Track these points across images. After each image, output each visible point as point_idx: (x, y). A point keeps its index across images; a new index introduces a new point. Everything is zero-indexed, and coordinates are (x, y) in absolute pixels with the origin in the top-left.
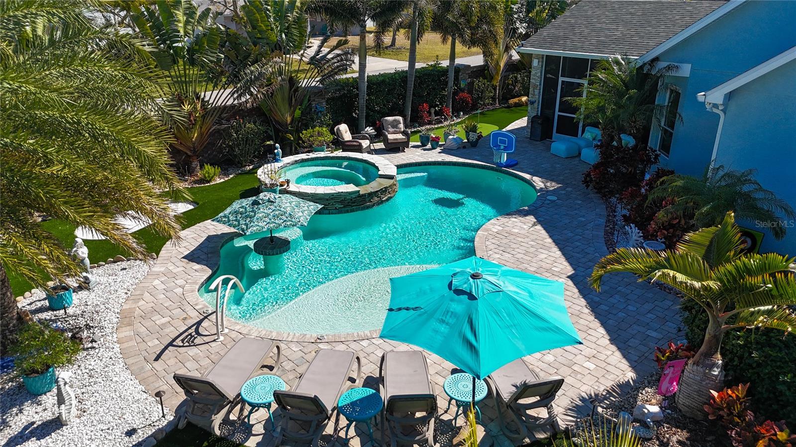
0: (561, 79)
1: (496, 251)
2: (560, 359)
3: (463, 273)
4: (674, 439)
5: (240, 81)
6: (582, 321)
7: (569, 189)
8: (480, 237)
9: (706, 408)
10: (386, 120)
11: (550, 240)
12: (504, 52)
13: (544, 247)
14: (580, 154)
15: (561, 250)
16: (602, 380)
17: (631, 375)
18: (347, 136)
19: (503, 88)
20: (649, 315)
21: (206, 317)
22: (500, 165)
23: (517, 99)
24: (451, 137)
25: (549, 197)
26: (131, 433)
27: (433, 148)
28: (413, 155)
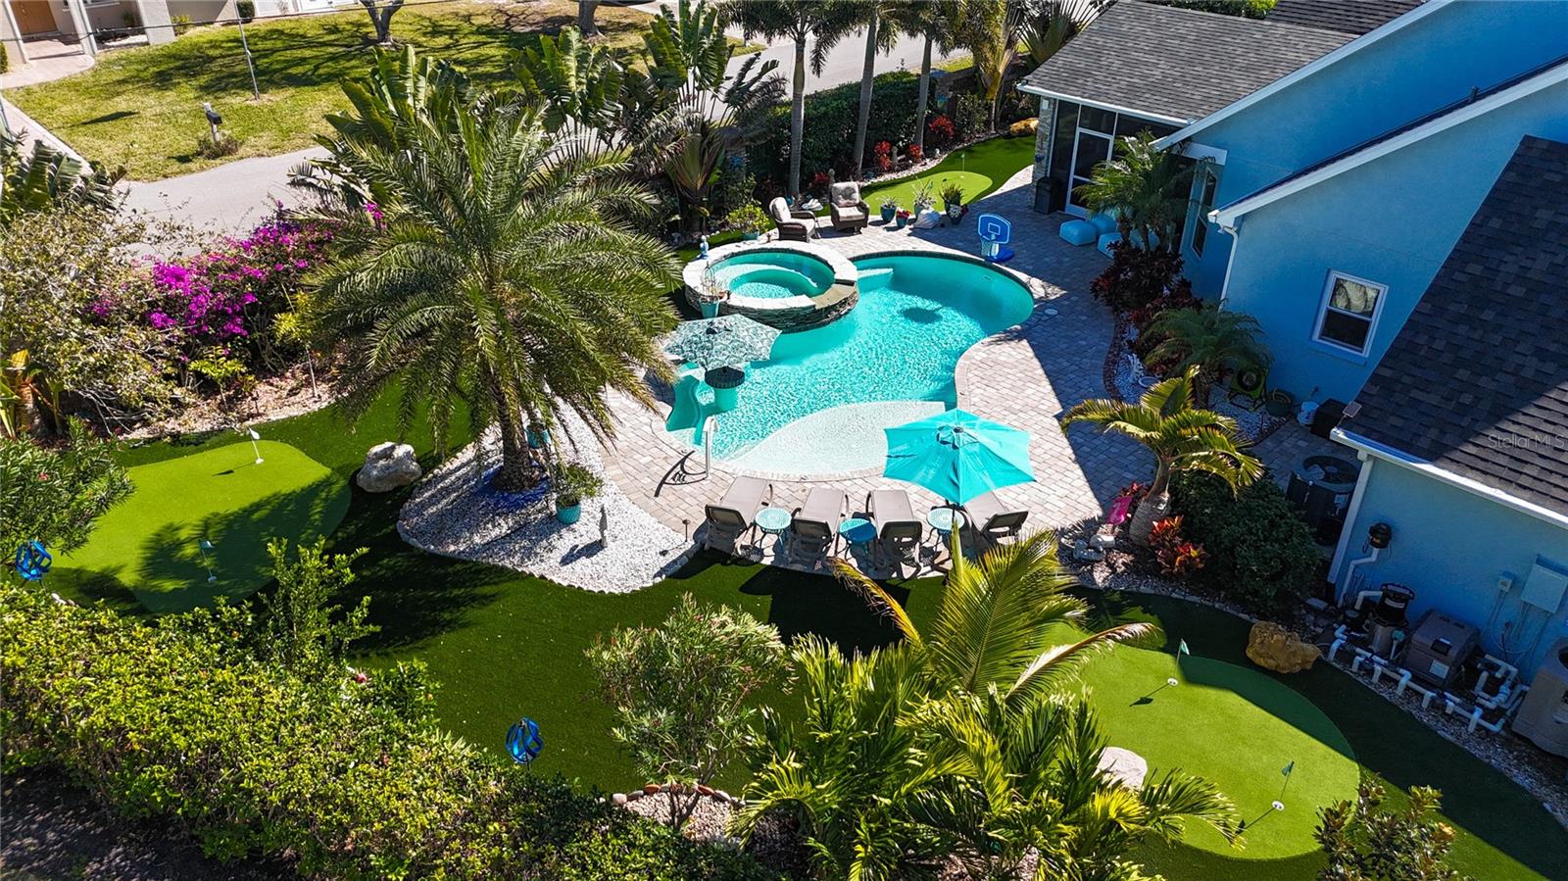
0: (1079, 130)
1: (979, 385)
2: (1034, 499)
3: (948, 428)
4: (1120, 561)
5: (642, 138)
6: (1060, 463)
7: (1074, 298)
8: (962, 368)
9: (1150, 537)
10: (836, 188)
11: (1041, 371)
12: (1006, 48)
13: (1033, 380)
14: (1096, 242)
15: (1052, 384)
16: (1069, 517)
17: (1097, 512)
18: (786, 216)
19: (1002, 103)
20: (1130, 458)
21: (686, 457)
22: (990, 259)
23: (1024, 122)
24: (924, 212)
25: (1048, 311)
26: (664, 553)
27: (900, 227)
28: (873, 239)
